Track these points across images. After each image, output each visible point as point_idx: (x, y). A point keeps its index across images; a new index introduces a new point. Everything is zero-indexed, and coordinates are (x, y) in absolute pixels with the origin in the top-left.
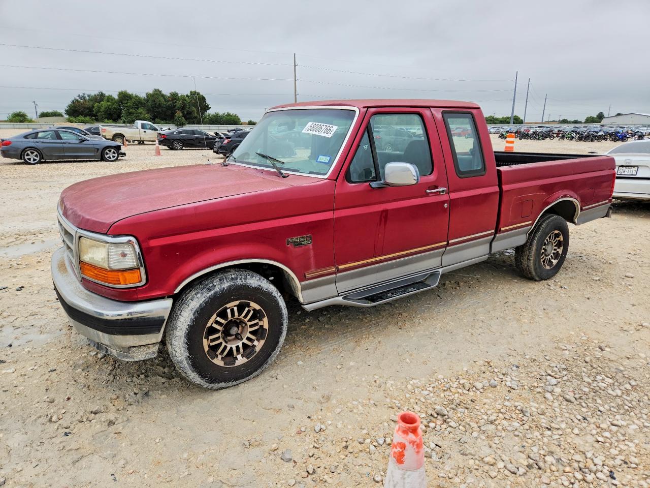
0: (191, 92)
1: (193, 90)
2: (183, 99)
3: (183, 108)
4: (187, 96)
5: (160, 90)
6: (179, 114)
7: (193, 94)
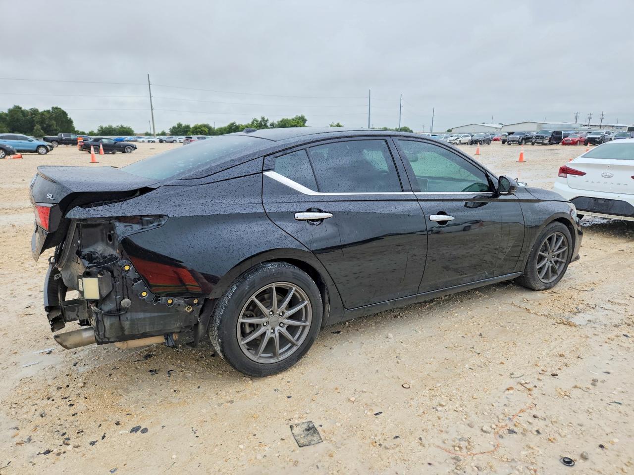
0: (53, 108)
1: (55, 106)
2: (42, 114)
3: (42, 122)
4: (48, 112)
5: (20, 106)
6: (38, 127)
7: (55, 109)
